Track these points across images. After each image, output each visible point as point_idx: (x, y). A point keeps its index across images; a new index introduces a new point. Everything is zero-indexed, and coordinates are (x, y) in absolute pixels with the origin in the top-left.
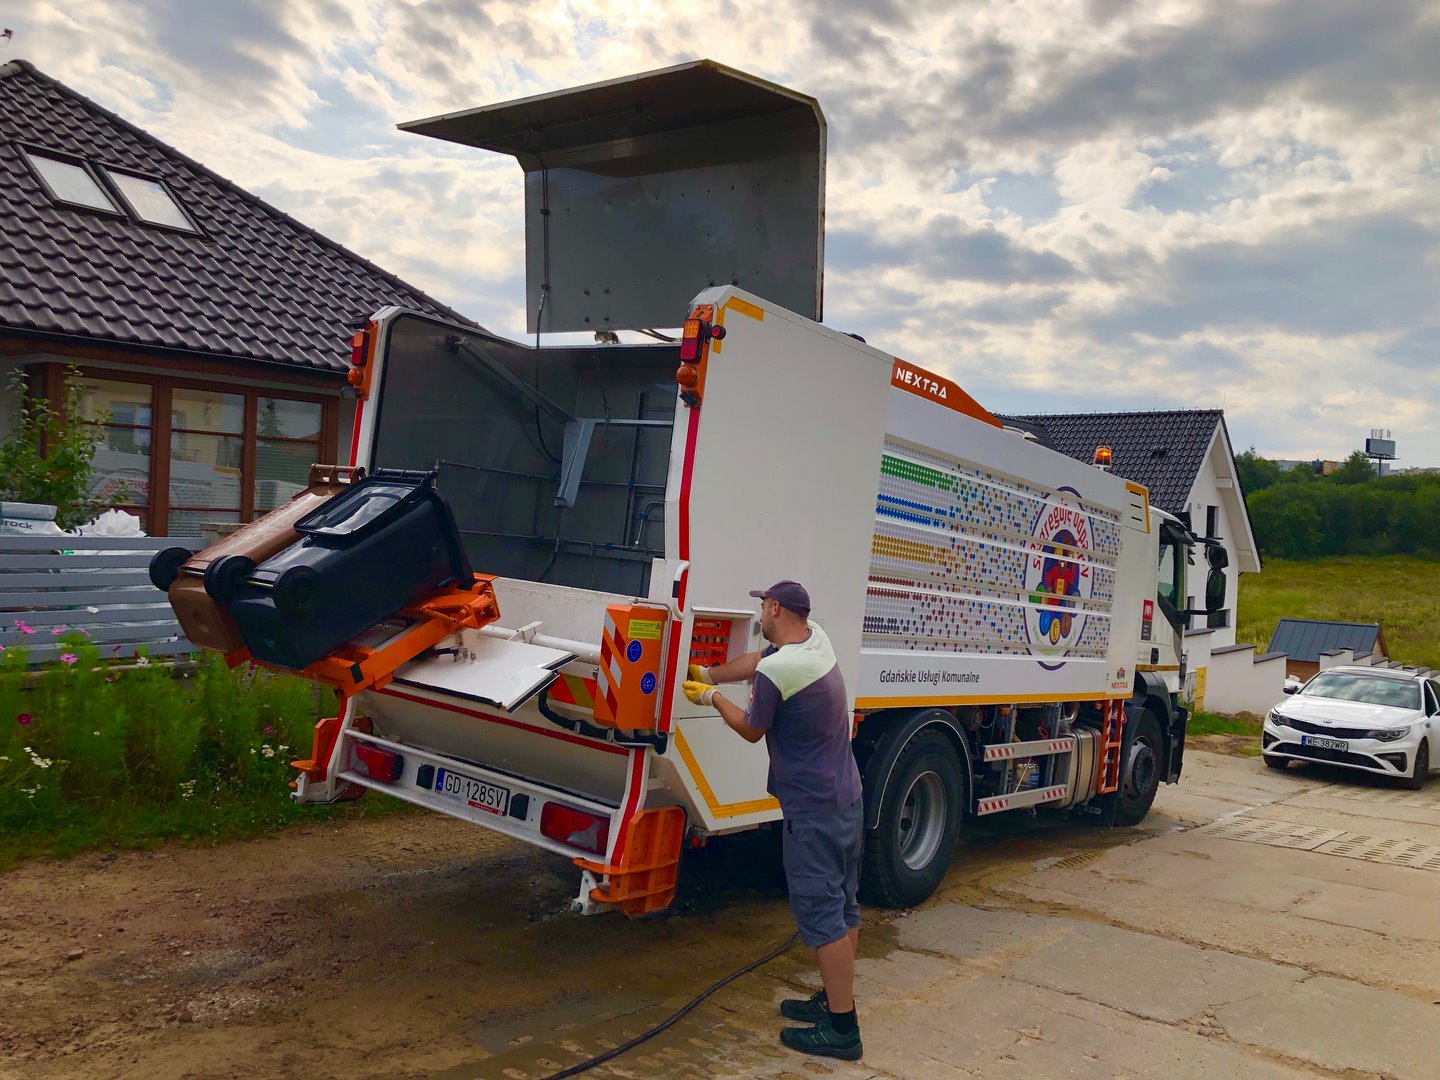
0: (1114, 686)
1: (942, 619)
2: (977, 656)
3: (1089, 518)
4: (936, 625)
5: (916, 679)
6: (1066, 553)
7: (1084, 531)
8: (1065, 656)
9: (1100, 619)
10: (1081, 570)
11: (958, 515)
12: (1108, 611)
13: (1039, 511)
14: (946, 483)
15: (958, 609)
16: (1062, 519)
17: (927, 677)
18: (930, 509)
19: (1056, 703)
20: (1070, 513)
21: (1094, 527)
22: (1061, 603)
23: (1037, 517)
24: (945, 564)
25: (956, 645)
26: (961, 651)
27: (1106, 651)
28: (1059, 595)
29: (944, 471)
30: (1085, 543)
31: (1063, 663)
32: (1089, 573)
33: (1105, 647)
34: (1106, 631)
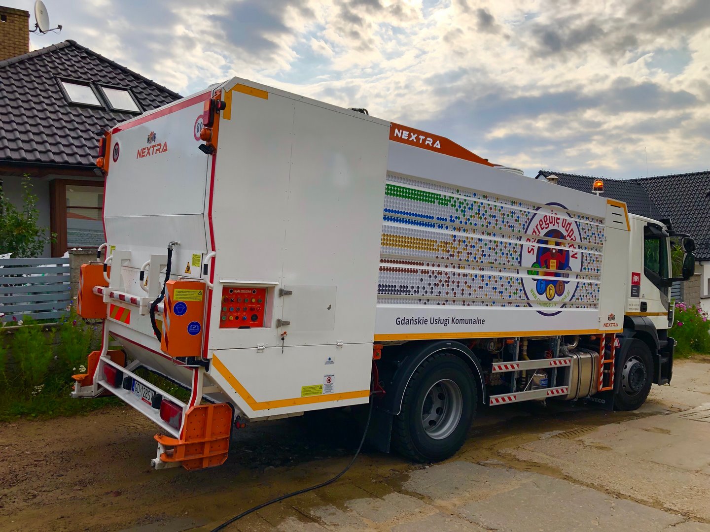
0: (606, 325)
1: (448, 286)
2: (484, 308)
3: (576, 222)
4: (444, 290)
5: (429, 322)
6: (558, 244)
7: (572, 230)
8: (562, 307)
9: (590, 284)
10: (571, 254)
11: (457, 221)
12: (598, 279)
13: (530, 218)
14: (444, 201)
15: (462, 280)
16: (551, 223)
17: (437, 321)
18: (433, 218)
19: (556, 336)
20: (559, 219)
21: (580, 227)
22: (556, 275)
23: (528, 222)
24: (448, 251)
25: (464, 301)
26: (469, 305)
27: (598, 304)
28: (553, 269)
29: (442, 193)
30: (573, 237)
31: (559, 312)
32: (579, 256)
33: (596, 302)
34: (596, 292)
